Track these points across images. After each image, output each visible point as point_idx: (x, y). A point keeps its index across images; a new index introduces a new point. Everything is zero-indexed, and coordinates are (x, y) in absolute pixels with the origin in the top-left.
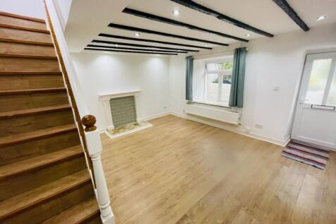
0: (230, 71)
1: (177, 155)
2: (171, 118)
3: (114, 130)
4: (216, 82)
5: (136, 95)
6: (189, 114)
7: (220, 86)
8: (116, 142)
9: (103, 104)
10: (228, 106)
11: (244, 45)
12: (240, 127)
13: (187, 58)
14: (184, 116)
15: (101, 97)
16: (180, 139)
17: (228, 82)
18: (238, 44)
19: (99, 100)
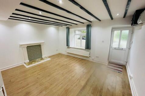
0: (85, 34)
1: (63, 73)
2: (60, 55)
3: (29, 63)
4: (79, 39)
5: (41, 44)
6: (68, 53)
7: (81, 41)
8: (29, 69)
9: (22, 49)
10: (84, 49)
11: (90, 23)
12: (90, 57)
13: (67, 28)
14: (66, 54)
15: (21, 45)
16: (65, 65)
17: (84, 39)
18: (88, 23)
19: (20, 47)
